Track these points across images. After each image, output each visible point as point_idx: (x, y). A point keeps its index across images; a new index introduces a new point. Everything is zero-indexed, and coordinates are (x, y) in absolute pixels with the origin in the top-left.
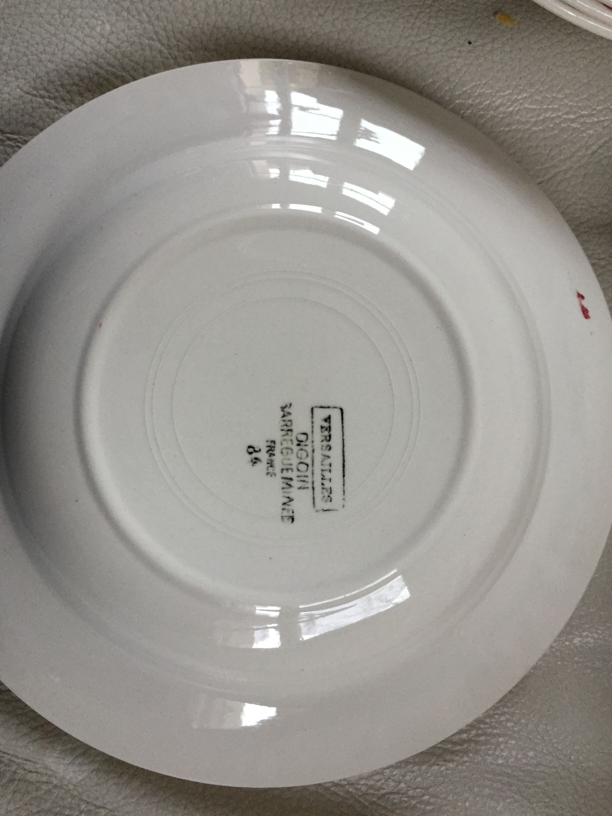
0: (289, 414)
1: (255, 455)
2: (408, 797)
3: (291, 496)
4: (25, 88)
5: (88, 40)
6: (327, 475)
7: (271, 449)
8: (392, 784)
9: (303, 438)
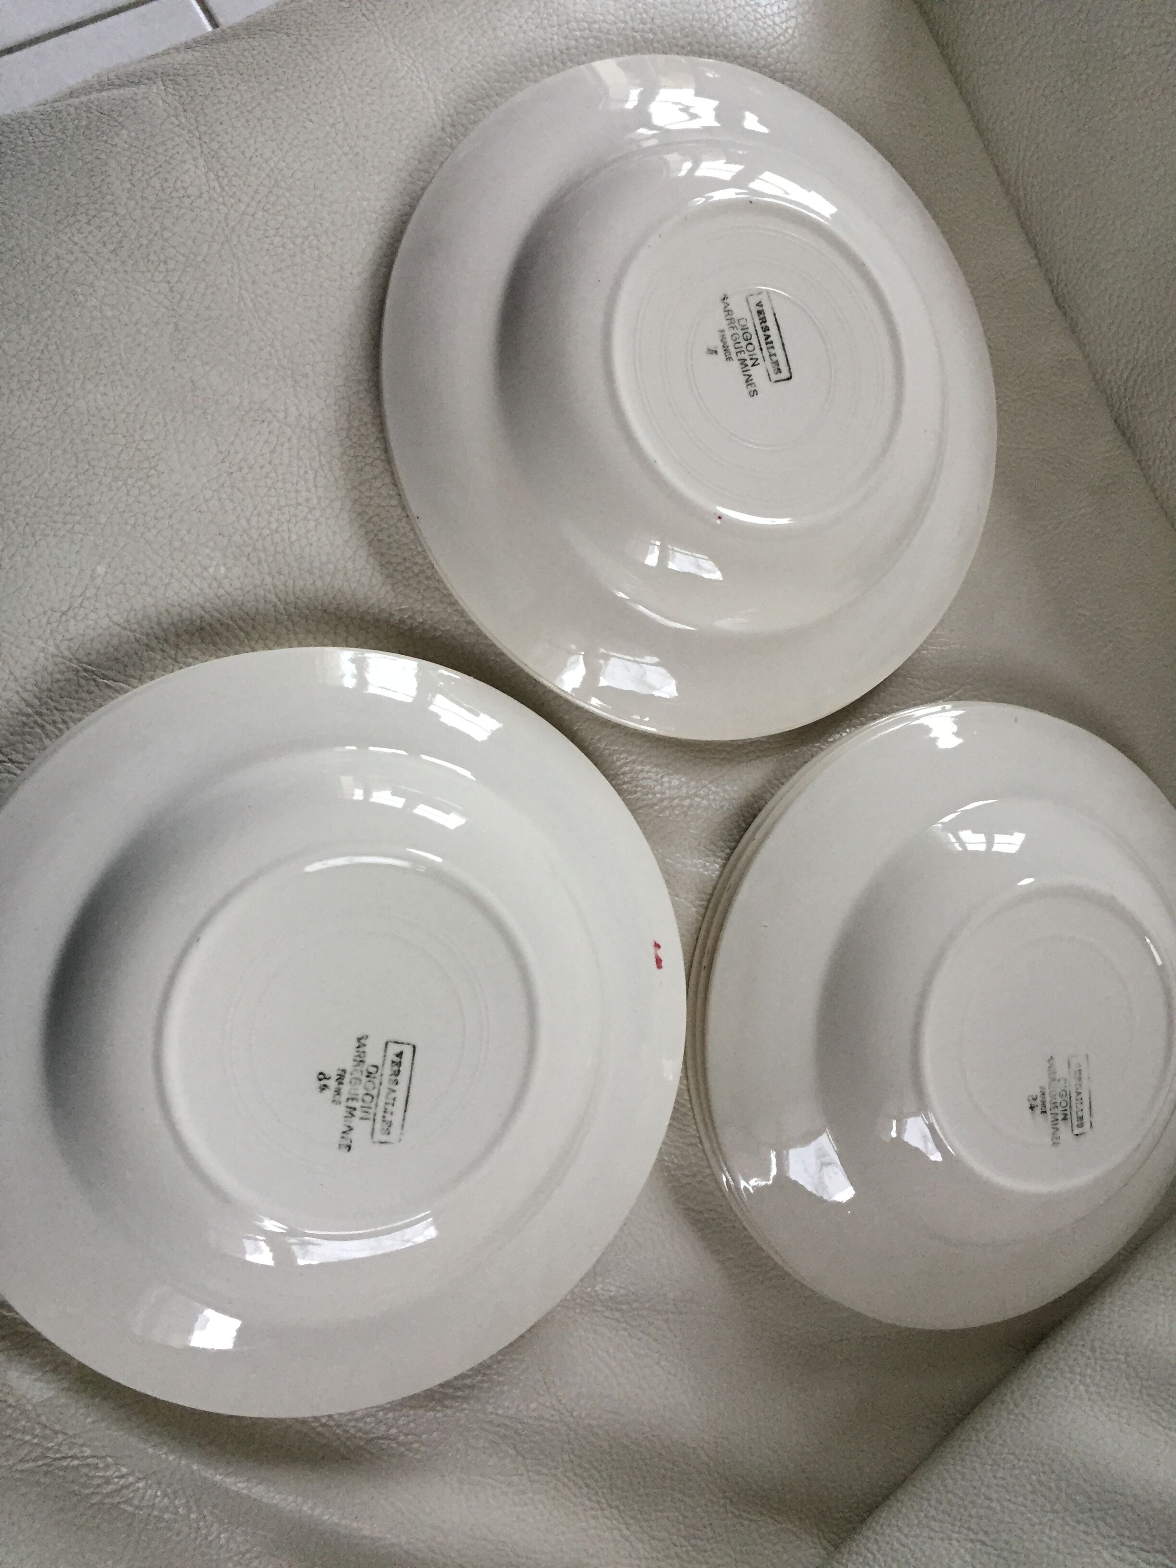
0: (365, 1045)
1: (324, 1082)
2: (398, 1443)
3: (351, 1125)
4: (116, 618)
5: (197, 581)
6: (389, 1107)
7: (340, 1078)
8: (383, 1428)
9: (373, 1070)
